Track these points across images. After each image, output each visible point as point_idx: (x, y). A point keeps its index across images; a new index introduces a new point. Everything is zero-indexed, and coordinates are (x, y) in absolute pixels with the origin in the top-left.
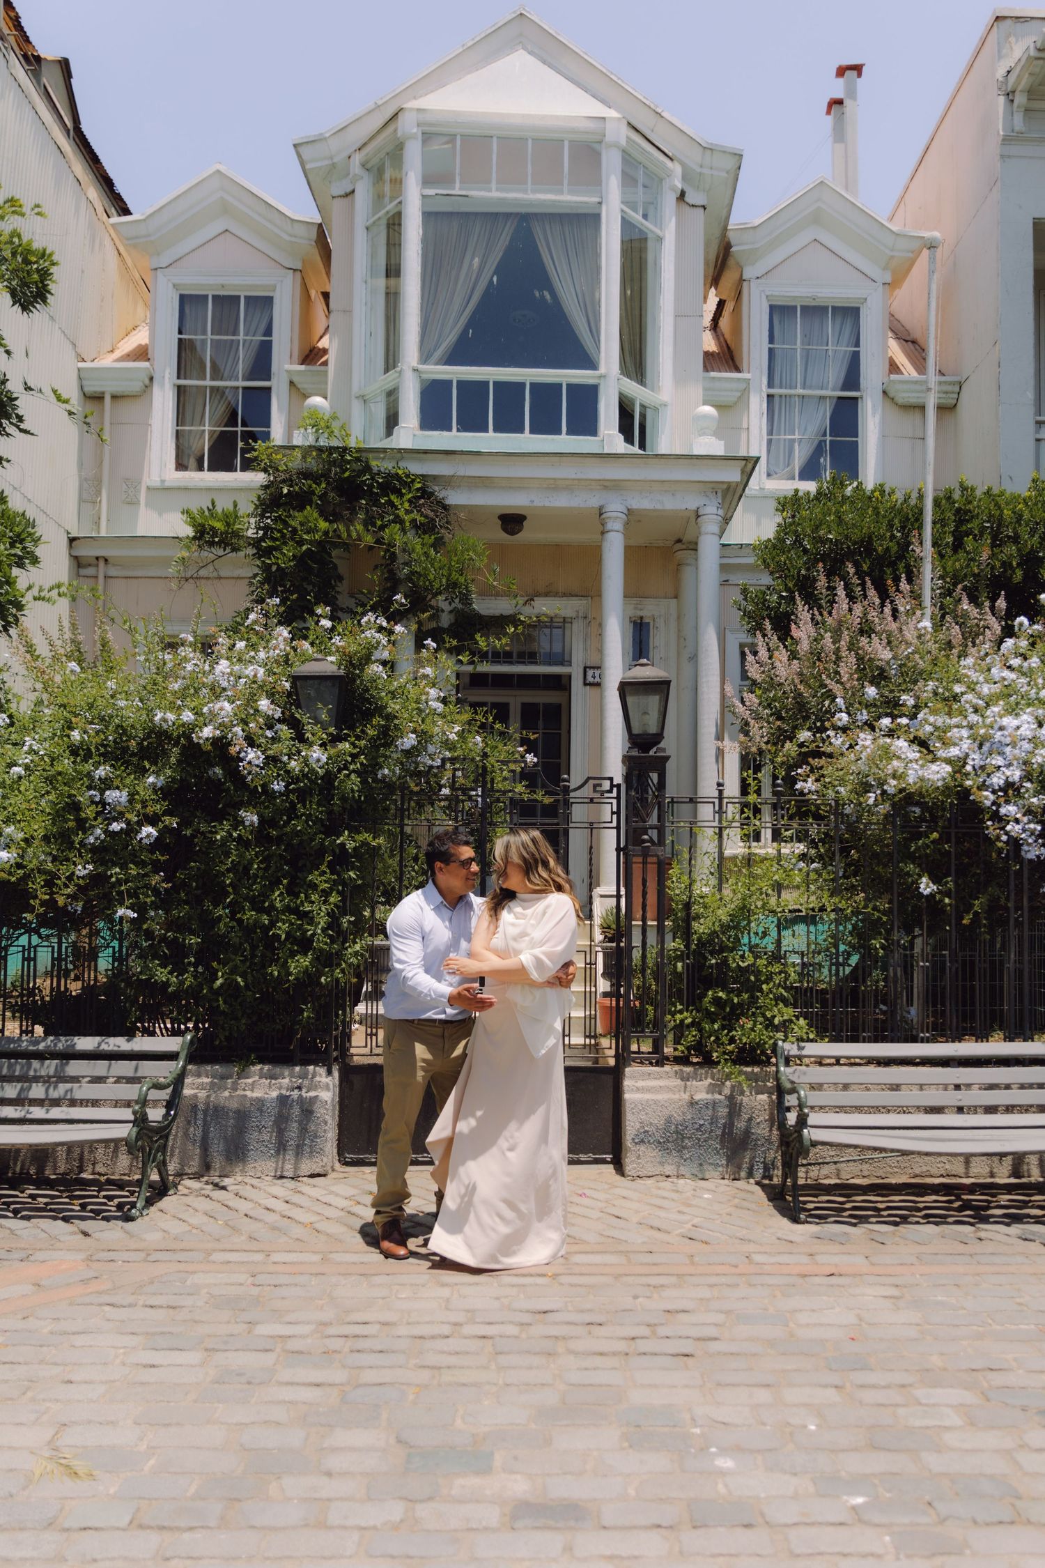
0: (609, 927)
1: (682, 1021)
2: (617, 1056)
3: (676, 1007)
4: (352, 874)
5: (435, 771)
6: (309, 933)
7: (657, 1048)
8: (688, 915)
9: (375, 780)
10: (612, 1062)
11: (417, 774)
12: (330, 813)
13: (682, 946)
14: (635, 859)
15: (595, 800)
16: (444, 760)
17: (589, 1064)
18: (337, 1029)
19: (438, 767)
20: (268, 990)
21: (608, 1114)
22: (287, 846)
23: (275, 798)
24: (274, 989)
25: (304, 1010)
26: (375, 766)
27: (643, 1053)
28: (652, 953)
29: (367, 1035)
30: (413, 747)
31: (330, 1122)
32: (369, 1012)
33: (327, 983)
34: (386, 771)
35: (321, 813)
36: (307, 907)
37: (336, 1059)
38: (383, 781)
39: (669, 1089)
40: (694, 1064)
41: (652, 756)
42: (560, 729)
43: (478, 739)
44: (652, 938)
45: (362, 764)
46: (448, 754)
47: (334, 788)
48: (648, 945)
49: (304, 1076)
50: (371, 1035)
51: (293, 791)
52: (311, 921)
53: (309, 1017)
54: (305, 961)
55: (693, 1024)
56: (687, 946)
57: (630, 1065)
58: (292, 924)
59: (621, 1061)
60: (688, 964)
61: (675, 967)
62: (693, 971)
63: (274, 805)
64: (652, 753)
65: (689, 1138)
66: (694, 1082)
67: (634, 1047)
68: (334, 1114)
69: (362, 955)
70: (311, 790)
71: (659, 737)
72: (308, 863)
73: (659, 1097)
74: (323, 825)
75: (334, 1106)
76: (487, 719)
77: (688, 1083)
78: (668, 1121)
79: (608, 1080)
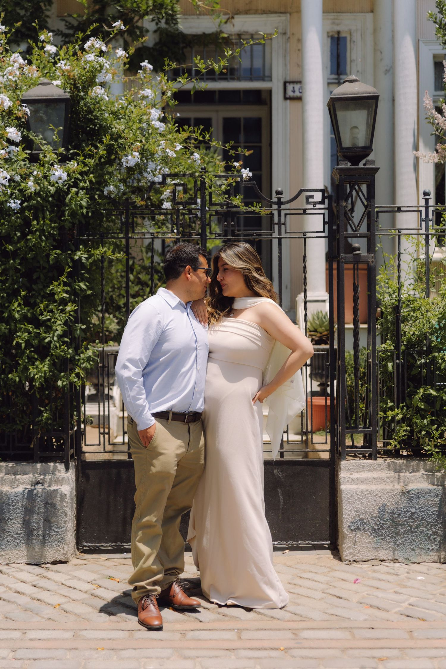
0: (315, 331)
1: (393, 417)
2: (332, 451)
3: (387, 404)
4: (82, 285)
5: (158, 186)
6: (47, 340)
7: (369, 441)
8: (398, 318)
9: (101, 196)
10: (325, 456)
11: (138, 190)
12: (61, 228)
13: (392, 347)
14: (346, 266)
15: (308, 211)
16: (165, 177)
17: (300, 458)
18: (72, 429)
19: (160, 183)
20: (8, 394)
21: (325, 504)
22: (22, 259)
23: (10, 215)
24: (14, 392)
25: (42, 412)
26: (101, 183)
27: (356, 447)
28: (364, 354)
29: (100, 433)
30: (137, 165)
31: (69, 513)
32: (102, 413)
33: (64, 386)
34: (112, 188)
35: (53, 228)
36: (46, 316)
37: (72, 456)
38: (108, 197)
39: (382, 480)
40: (402, 457)
41: (361, 169)
42: (260, 142)
43: (197, 156)
44: (363, 341)
45: (91, 181)
46: (167, 171)
47: (65, 205)
48: (360, 347)
49: (44, 472)
50: (104, 434)
51: (29, 208)
52: (49, 329)
53: (47, 419)
54: (45, 367)
55: (403, 420)
56: (397, 347)
57: (345, 459)
58: (30, 333)
59: (336, 455)
60: (397, 363)
61: (386, 366)
62: (403, 371)
63: (9, 222)
64: (361, 165)
65: (401, 525)
66: (407, 474)
67: (348, 442)
68: (72, 507)
69: (93, 360)
70: (43, 207)
71: (367, 150)
72: (42, 276)
73: (373, 487)
74: (55, 240)
75: (72, 499)
76: (204, 137)
77: (401, 474)
78: (382, 510)
79: (325, 472)
